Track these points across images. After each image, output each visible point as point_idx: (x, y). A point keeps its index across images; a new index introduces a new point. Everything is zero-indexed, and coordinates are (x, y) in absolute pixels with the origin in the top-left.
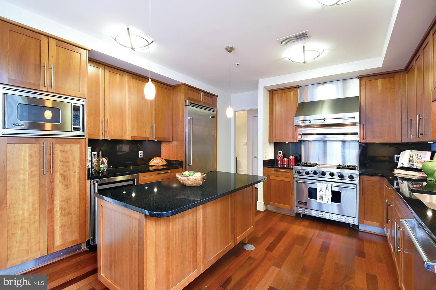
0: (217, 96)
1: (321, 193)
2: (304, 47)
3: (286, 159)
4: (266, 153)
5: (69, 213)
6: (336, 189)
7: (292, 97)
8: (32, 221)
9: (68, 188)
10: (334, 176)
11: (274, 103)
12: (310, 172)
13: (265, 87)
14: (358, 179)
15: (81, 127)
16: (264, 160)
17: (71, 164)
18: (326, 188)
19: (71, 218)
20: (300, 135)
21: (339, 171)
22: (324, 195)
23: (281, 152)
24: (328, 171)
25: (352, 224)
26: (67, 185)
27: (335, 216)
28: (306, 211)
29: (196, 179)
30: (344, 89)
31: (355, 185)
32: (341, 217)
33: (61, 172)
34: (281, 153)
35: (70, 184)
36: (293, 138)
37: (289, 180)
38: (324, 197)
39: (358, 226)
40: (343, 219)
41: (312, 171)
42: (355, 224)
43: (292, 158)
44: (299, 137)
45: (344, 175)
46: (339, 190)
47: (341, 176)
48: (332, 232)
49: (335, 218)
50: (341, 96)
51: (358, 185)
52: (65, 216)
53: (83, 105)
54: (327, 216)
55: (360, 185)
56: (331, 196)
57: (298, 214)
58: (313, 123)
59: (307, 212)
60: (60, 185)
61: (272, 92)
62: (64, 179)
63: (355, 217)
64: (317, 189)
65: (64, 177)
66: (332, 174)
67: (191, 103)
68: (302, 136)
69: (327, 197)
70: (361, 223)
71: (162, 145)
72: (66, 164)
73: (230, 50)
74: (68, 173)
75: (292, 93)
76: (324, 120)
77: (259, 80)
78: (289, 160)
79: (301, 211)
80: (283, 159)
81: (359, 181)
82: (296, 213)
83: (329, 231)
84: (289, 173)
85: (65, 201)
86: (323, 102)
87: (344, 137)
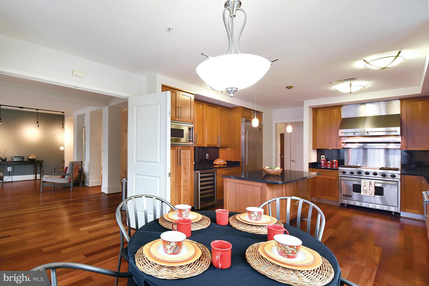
0: (262, 113)
1: (365, 188)
2: (351, 84)
3: (329, 162)
4: (310, 157)
5: (187, 189)
6: (379, 185)
7: (336, 114)
8: (173, 191)
9: (186, 175)
10: (377, 175)
11: (318, 118)
12: (354, 172)
13: (310, 107)
14: (399, 177)
15: (191, 140)
16: (309, 163)
17: (187, 161)
18: (370, 184)
19: (187, 192)
20: (343, 143)
21: (382, 171)
22: (368, 189)
23: (324, 156)
24: (371, 171)
25: (394, 212)
26: (186, 173)
27: (378, 206)
28: (350, 202)
29: (278, 171)
30: (387, 108)
31: (397, 182)
32: (384, 207)
33: (184, 165)
34: (324, 158)
35: (187, 172)
36: (337, 146)
37: (334, 178)
38: (368, 191)
39: (400, 213)
40: (385, 208)
41: (357, 172)
42: (396, 211)
43: (336, 161)
44: (343, 145)
45: (387, 174)
46: (381, 186)
47: (384, 175)
48: (375, 217)
49: (378, 207)
50: (384, 113)
51: (399, 182)
52: (185, 190)
53: (192, 127)
54: (371, 206)
55: (401, 182)
56: (374, 191)
57: (343, 205)
58: (356, 134)
59: (352, 203)
60: (183, 172)
61: (315, 110)
62: (185, 169)
63: (397, 206)
64: (361, 185)
65: (185, 168)
66: (375, 174)
67: (246, 120)
68: (345, 144)
69: (371, 191)
70: (402, 211)
71: (219, 150)
72: (185, 161)
73: (289, 88)
74: (186, 166)
75: (336, 111)
76: (367, 132)
77: (305, 101)
78: (332, 163)
79: (346, 202)
80: (327, 162)
81: (401, 179)
82: (341, 204)
83: (372, 216)
84: (334, 173)
85: (185, 182)
86: (365, 118)
87: (387, 145)
